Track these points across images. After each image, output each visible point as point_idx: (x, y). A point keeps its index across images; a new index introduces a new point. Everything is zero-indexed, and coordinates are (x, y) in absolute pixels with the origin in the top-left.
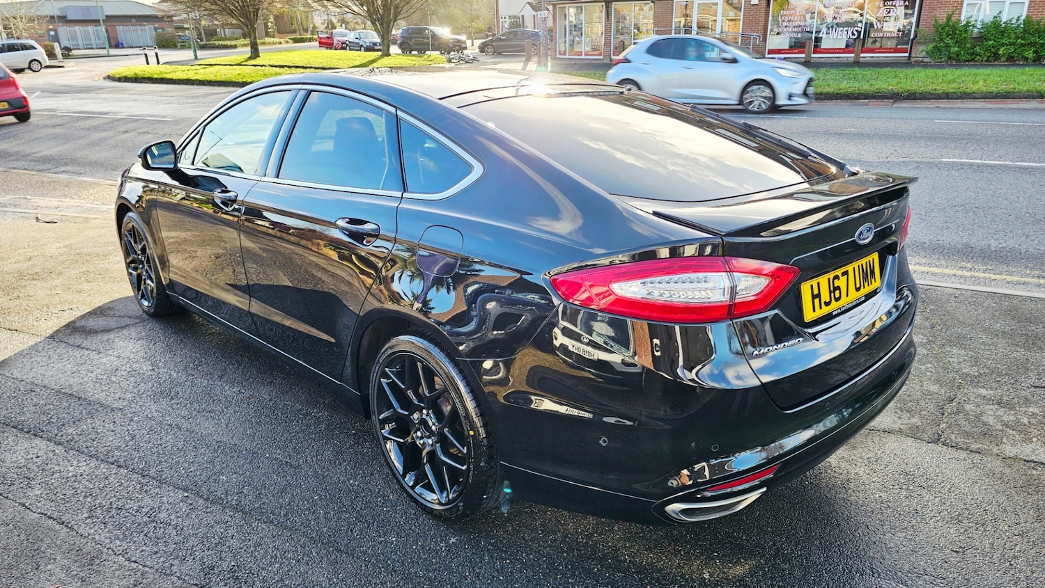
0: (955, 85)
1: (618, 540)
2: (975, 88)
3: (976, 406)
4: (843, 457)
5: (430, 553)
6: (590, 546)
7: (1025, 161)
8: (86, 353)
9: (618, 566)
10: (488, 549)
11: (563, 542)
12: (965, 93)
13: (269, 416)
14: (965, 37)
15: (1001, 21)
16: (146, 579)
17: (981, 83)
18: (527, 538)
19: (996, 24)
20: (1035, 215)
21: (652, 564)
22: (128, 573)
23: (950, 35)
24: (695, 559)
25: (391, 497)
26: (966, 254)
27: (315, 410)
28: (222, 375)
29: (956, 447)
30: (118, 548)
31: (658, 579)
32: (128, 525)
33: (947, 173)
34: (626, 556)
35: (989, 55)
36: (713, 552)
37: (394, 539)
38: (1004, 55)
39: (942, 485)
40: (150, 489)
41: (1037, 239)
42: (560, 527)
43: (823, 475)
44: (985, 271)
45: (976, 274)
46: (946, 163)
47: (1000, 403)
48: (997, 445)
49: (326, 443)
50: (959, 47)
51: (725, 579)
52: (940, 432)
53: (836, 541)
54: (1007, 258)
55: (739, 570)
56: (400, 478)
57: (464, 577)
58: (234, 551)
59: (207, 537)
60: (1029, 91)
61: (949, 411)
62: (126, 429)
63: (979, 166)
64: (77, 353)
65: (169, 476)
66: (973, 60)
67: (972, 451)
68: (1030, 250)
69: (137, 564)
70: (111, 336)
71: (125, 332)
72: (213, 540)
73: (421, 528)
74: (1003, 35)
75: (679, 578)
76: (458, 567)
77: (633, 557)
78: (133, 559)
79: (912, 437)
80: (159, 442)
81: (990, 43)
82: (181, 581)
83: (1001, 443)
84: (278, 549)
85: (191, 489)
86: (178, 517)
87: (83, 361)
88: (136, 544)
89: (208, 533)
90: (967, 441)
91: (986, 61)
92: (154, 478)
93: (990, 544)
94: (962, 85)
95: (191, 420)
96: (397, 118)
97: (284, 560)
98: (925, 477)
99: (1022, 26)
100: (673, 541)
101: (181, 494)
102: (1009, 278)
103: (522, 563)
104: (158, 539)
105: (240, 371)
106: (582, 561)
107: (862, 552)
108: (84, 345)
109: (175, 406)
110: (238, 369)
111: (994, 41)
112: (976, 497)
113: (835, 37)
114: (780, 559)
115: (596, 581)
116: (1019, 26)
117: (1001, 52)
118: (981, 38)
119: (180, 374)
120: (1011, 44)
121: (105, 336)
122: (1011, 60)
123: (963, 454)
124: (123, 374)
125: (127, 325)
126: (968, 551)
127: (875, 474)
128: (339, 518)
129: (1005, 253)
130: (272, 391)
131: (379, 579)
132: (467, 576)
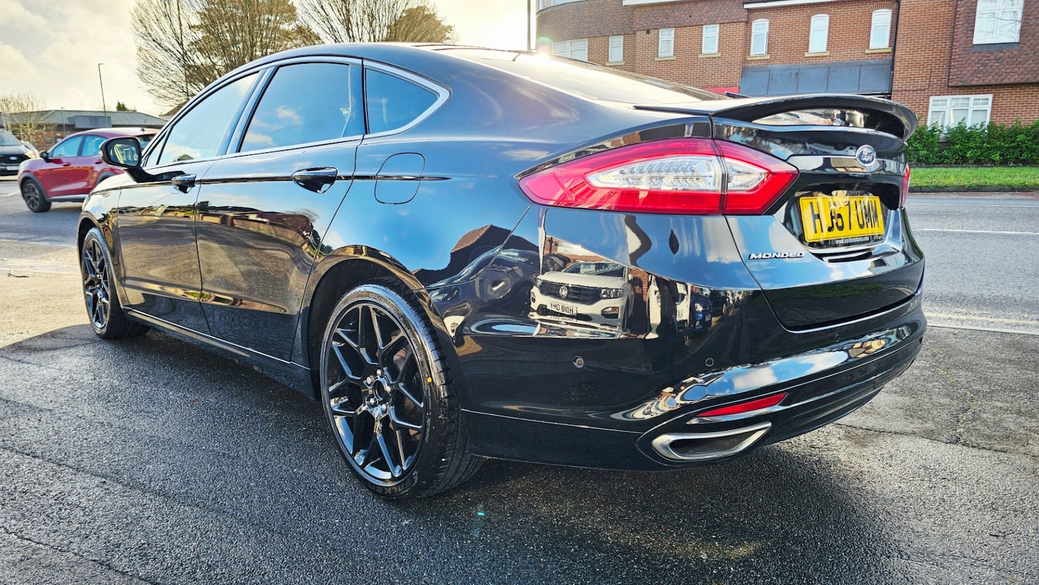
0: (926, 180)
1: (600, 523)
2: (947, 182)
3: (994, 415)
4: (852, 454)
5: (378, 534)
6: (566, 528)
7: (1007, 230)
8: (26, 366)
9: (599, 546)
10: (447, 531)
11: (535, 523)
12: (937, 187)
13: (212, 415)
14: (932, 142)
15: (966, 127)
16: (37, 554)
17: (952, 178)
18: (493, 520)
19: (960, 130)
20: (1025, 270)
21: (639, 546)
22: (18, 549)
23: (918, 139)
24: (689, 541)
25: (339, 484)
26: (960, 302)
27: (264, 411)
28: (168, 383)
29: (978, 447)
30: (13, 527)
31: (647, 558)
32: (29, 507)
33: (930, 239)
34: (608, 537)
35: (957, 158)
36: (711, 534)
37: (338, 521)
38: (971, 158)
39: (968, 478)
40: (64, 476)
41: (1031, 290)
42: (532, 511)
43: (832, 468)
44: (981, 315)
45: (973, 318)
46: (927, 232)
47: (1019, 412)
48: (1024, 446)
49: (271, 438)
50: (927, 150)
51: (726, 560)
52: (958, 435)
53: (854, 526)
54: (1002, 304)
55: (742, 551)
56: (350, 459)
57: (416, 556)
58: (147, 530)
59: (119, 518)
60: (1000, 185)
61: (964, 418)
62: (51, 426)
63: (961, 234)
64: (17, 366)
65: (88, 465)
66: (941, 162)
67: (996, 451)
68: (1025, 298)
69: (30, 542)
70: (57, 353)
71: (73, 350)
72: (124, 520)
73: (370, 511)
74: (969, 140)
75: (671, 558)
76: (410, 546)
77: (617, 538)
78: (27, 537)
79: (927, 438)
80: (85, 437)
81: (958, 147)
82: (78, 557)
83: (1027, 444)
84: (199, 529)
85: (109, 477)
86: (89, 500)
87: (21, 372)
88: (35, 523)
89: (120, 514)
90: (989, 442)
91: (955, 163)
92: (70, 467)
93: (1034, 529)
94: (934, 180)
95: (125, 419)
96: (363, 68)
97: (204, 539)
98: (948, 471)
99: (986, 131)
100: (664, 524)
101: (97, 480)
102: (1007, 321)
103: (486, 544)
104: (61, 519)
105: (189, 380)
106: (557, 542)
107: (886, 536)
108: (24, 360)
109: (111, 408)
110: (186, 378)
111: (961, 144)
112: (1009, 488)
114: (789, 542)
115: (573, 561)
116: (983, 131)
117: (968, 155)
118: (949, 143)
119: (122, 383)
120: (977, 148)
121: (50, 353)
122: (979, 162)
123: (988, 453)
124: (62, 382)
125: (76, 345)
126: (1010, 536)
127: (890, 468)
128: (276, 502)
129: (999, 301)
130: (220, 396)
131: (315, 557)
132: (420, 555)
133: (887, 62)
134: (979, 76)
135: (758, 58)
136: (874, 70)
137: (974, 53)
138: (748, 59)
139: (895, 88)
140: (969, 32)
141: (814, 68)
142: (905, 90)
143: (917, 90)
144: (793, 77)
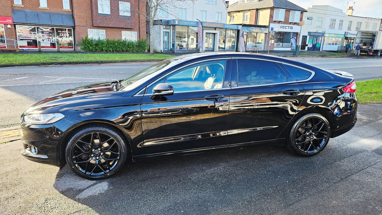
14: (92, 44)
15: (101, 40)
19: (99, 41)
23: (88, 43)
38: (104, 50)
50: (91, 47)
66: (96, 51)
74: (102, 44)
81: (100, 46)
91: (100, 51)
99: (107, 42)
113: (46, 42)
118: (96, 45)
120: (105, 47)
122: (107, 52)
133: (70, 15)
134: (102, 24)
135: (19, 6)
136: (67, 17)
137: (99, 16)
138: (13, 6)
139: (76, 25)
140: (97, 9)
141: (44, 13)
142: (80, 26)
143: (83, 26)
144: (36, 16)
